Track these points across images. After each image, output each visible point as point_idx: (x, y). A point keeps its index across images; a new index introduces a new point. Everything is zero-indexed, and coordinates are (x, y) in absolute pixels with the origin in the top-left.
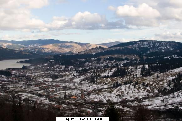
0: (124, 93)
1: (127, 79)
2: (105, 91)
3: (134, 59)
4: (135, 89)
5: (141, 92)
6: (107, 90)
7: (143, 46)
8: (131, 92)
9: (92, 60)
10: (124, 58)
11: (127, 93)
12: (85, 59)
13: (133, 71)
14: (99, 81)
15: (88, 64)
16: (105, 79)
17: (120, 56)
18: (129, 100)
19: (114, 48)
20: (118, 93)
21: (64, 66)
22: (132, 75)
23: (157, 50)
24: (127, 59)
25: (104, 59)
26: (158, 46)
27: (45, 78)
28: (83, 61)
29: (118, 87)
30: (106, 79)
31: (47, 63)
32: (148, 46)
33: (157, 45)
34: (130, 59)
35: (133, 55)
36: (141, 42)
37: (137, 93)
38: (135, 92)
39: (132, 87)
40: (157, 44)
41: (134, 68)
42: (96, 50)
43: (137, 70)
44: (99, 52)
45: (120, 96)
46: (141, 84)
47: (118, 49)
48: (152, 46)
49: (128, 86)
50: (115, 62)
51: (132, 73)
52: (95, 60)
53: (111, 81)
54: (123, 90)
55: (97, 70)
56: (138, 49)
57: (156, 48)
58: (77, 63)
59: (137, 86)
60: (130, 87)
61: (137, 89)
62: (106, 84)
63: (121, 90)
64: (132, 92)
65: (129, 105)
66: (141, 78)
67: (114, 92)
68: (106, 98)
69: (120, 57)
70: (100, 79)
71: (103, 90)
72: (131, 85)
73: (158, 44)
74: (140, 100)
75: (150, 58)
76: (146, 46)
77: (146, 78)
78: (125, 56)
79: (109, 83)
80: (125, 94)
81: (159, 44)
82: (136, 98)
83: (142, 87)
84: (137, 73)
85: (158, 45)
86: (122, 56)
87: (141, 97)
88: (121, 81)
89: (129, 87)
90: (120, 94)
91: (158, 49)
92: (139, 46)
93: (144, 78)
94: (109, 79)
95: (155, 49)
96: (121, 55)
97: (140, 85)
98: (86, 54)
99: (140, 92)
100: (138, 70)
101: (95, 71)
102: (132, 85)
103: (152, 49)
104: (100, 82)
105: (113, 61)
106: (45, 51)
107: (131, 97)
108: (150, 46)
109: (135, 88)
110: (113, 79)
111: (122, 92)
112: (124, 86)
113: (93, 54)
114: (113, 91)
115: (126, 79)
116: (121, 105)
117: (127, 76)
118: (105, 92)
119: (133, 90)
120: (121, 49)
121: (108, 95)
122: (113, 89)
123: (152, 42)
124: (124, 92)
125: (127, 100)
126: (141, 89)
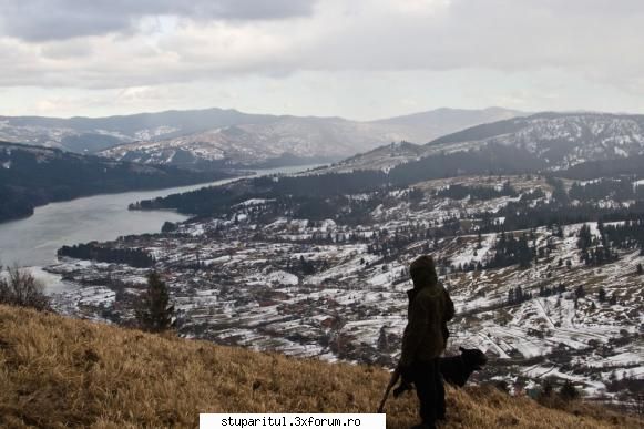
0: (548, 324)
1: (542, 275)
2: (488, 318)
3: (531, 191)
4: (578, 312)
5: (600, 320)
6: (490, 313)
7: (548, 137)
8: (569, 320)
9: (393, 197)
10: (499, 187)
11: (558, 325)
12: (367, 192)
13: (551, 247)
14: (455, 283)
15: (384, 214)
16: (470, 273)
17: (483, 181)
18: (574, 349)
19: (453, 149)
20: (528, 324)
21: (305, 222)
22: (553, 259)
23: (599, 150)
24: (508, 191)
25: (434, 191)
26: (602, 135)
27: (269, 272)
28: (364, 201)
29: (524, 305)
30: (474, 276)
31: (244, 213)
32: (566, 134)
33: (596, 129)
34: (521, 192)
35: (529, 178)
36: (541, 120)
37: (588, 324)
38: (581, 322)
39: (567, 304)
40: (596, 126)
41: (554, 235)
42: (393, 156)
43: (565, 242)
44: (406, 161)
45: (539, 334)
46: (591, 293)
47: (466, 150)
48: (579, 135)
49: (553, 299)
50: (471, 202)
51: (550, 252)
52: (403, 198)
53: (493, 282)
54: (542, 314)
55: (435, 242)
56: (532, 146)
57: (596, 141)
58: (344, 209)
59: (581, 300)
60: (562, 303)
61: (586, 311)
62: (481, 294)
63: (536, 314)
64: (572, 322)
65: (579, 365)
66: (585, 272)
67: (515, 321)
68: (502, 342)
69: (485, 184)
70: (456, 277)
71: (479, 315)
72: (561, 297)
73: (599, 127)
74: (605, 349)
75: (584, 184)
76: (559, 134)
77: (600, 271)
78: (500, 179)
79: (488, 289)
80: (552, 328)
81: (602, 126)
82: (591, 342)
83: (598, 305)
84: (569, 255)
85: (599, 131)
86: (490, 181)
87: (605, 340)
88: (523, 280)
89: (558, 304)
90: (537, 327)
91: (601, 145)
92: (534, 135)
93: (596, 270)
94: (483, 275)
95: (591, 146)
96: (486, 178)
97: (588, 297)
98: (360, 171)
99: (595, 321)
100: (569, 240)
101: (430, 246)
102: (567, 299)
103: (581, 146)
104: (460, 285)
105: (465, 201)
106: (199, 154)
107: (574, 338)
108: (573, 134)
109: (576, 307)
110: (497, 276)
111: (539, 321)
112: (542, 299)
113: (386, 169)
114: (511, 318)
115: (538, 274)
116: (555, 366)
117: (537, 263)
118: (488, 323)
119: (573, 314)
120: (477, 148)
121: (499, 330)
122: (510, 312)
123: (577, 119)
124: (545, 321)
125: (567, 348)
126: (597, 311)
